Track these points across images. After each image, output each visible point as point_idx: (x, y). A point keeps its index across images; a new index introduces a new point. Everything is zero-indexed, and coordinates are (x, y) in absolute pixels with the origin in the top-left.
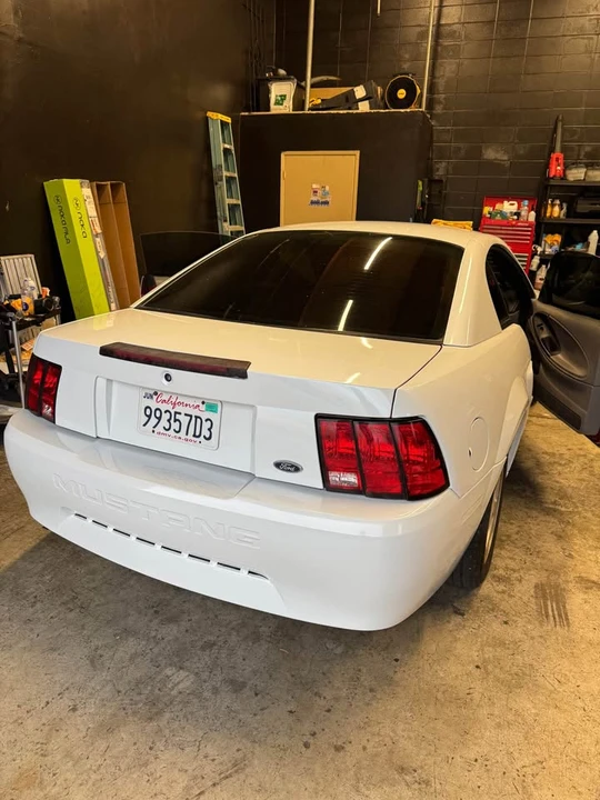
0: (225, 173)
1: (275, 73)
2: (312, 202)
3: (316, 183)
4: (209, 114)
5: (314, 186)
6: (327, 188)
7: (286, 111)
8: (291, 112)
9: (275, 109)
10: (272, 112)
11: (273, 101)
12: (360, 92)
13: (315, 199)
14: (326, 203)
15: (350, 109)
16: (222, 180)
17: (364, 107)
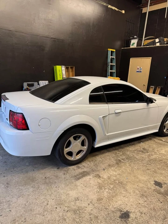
0: (110, 64)
1: (133, 37)
2: (137, 72)
3: (138, 66)
4: (109, 49)
5: (138, 67)
6: (141, 68)
7: (134, 47)
8: (136, 47)
9: (131, 47)
10: (131, 48)
11: (131, 45)
12: (157, 40)
13: (138, 70)
14: (141, 72)
15: (154, 45)
16: (109, 66)
17: (158, 44)
